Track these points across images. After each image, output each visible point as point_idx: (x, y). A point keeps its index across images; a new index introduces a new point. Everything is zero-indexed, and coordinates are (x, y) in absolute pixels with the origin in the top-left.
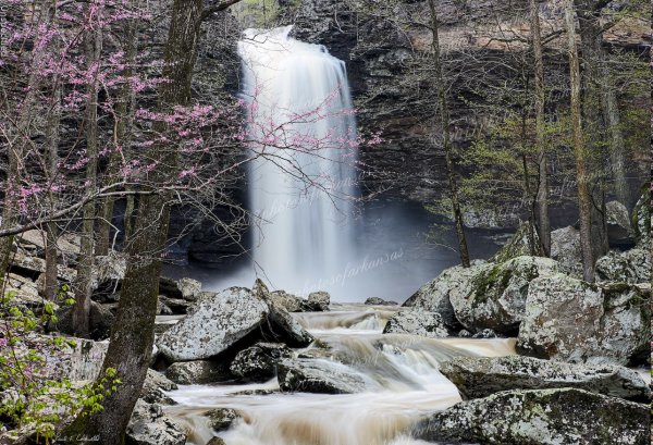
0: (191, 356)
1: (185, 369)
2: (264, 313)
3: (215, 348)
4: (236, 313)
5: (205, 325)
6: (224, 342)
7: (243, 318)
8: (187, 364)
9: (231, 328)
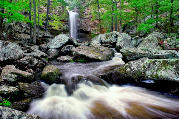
0: (53, 48)
1: (51, 50)
2: (69, 39)
3: (58, 46)
4: (63, 39)
5: (56, 42)
6: (60, 45)
7: (64, 40)
8: (52, 50)
9: (62, 42)
